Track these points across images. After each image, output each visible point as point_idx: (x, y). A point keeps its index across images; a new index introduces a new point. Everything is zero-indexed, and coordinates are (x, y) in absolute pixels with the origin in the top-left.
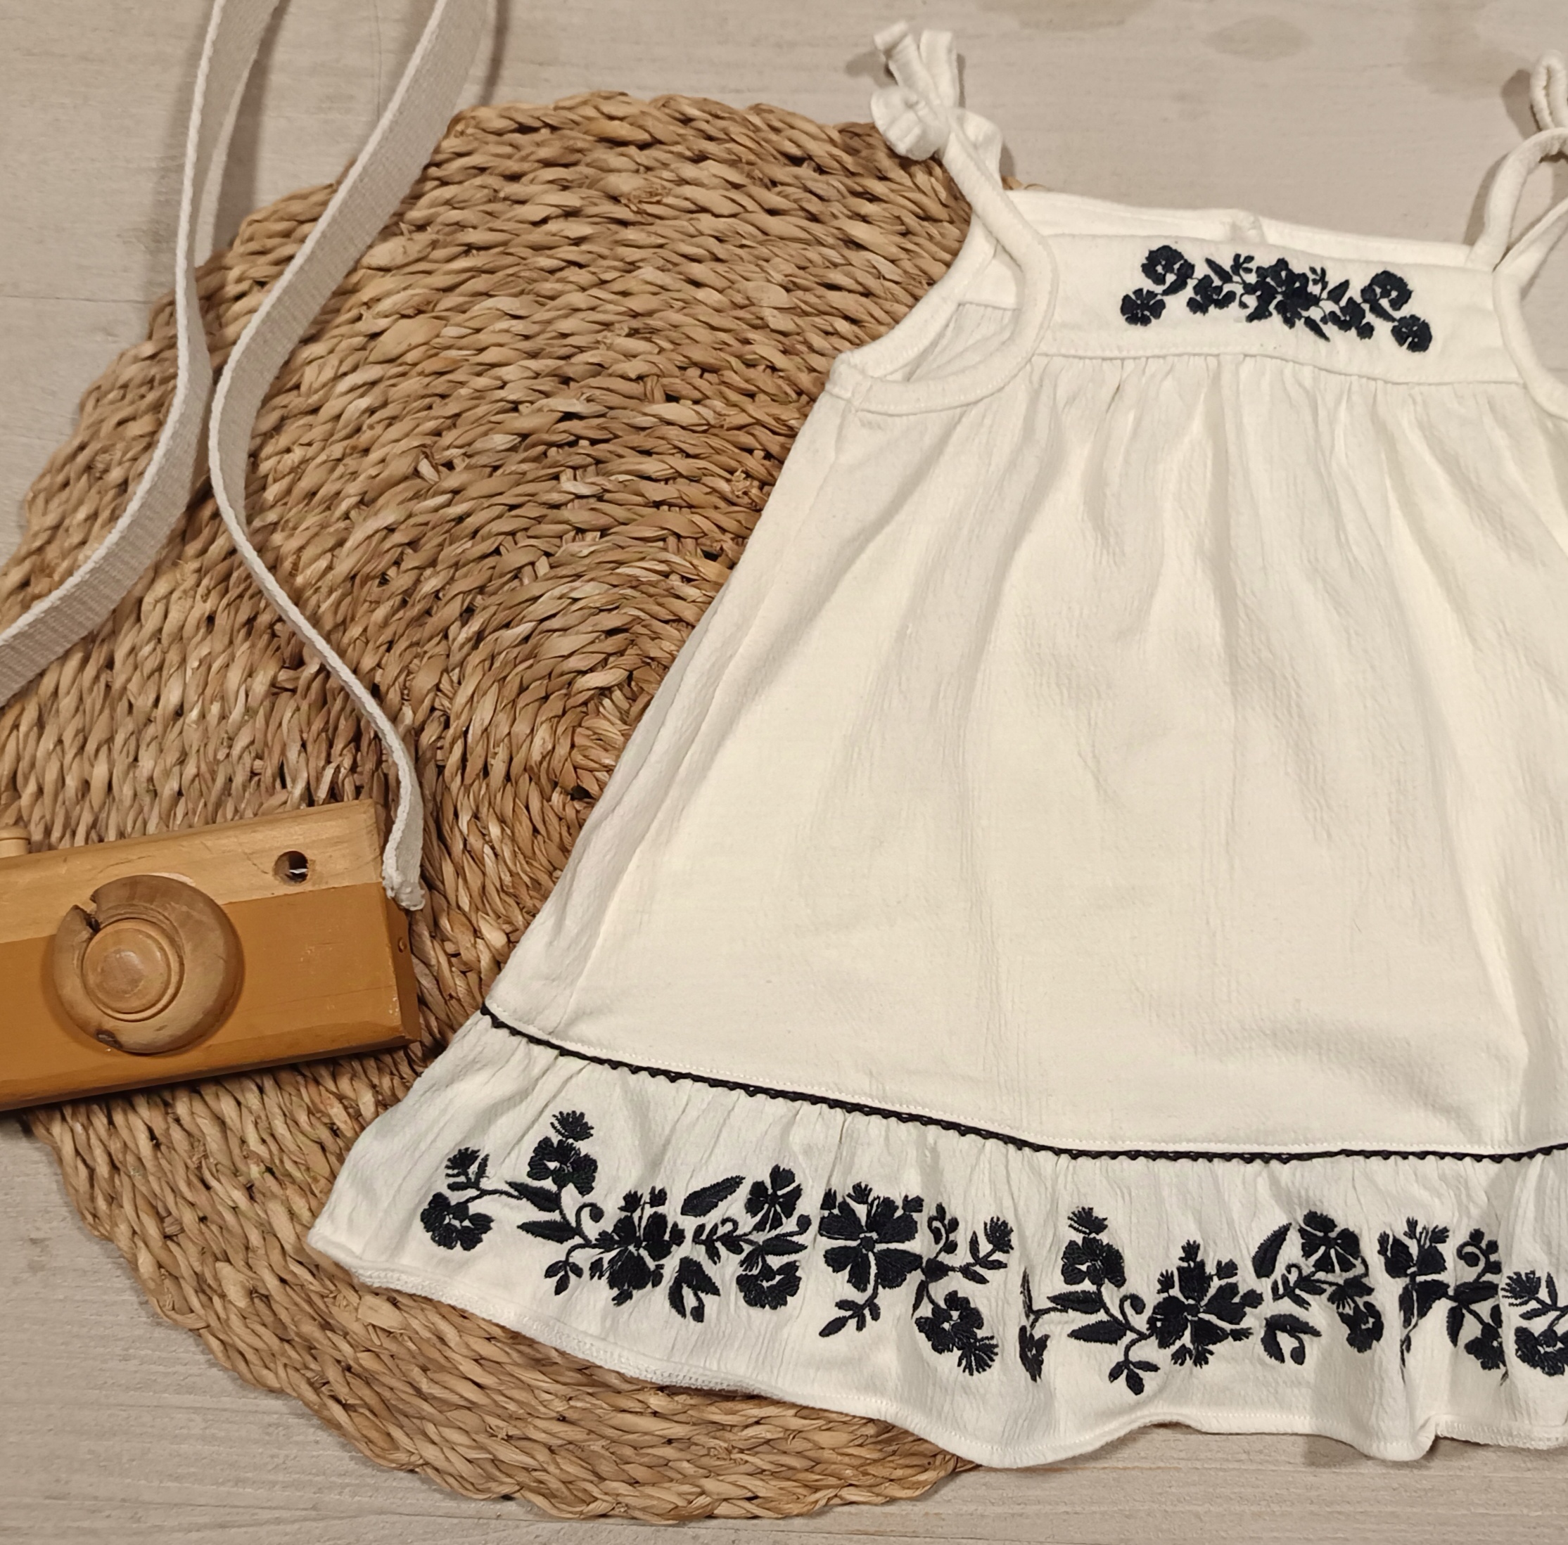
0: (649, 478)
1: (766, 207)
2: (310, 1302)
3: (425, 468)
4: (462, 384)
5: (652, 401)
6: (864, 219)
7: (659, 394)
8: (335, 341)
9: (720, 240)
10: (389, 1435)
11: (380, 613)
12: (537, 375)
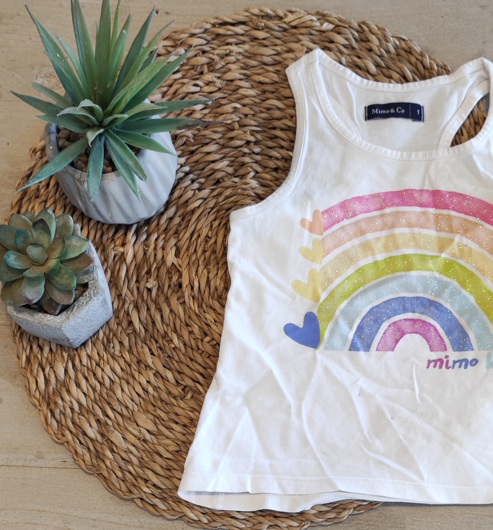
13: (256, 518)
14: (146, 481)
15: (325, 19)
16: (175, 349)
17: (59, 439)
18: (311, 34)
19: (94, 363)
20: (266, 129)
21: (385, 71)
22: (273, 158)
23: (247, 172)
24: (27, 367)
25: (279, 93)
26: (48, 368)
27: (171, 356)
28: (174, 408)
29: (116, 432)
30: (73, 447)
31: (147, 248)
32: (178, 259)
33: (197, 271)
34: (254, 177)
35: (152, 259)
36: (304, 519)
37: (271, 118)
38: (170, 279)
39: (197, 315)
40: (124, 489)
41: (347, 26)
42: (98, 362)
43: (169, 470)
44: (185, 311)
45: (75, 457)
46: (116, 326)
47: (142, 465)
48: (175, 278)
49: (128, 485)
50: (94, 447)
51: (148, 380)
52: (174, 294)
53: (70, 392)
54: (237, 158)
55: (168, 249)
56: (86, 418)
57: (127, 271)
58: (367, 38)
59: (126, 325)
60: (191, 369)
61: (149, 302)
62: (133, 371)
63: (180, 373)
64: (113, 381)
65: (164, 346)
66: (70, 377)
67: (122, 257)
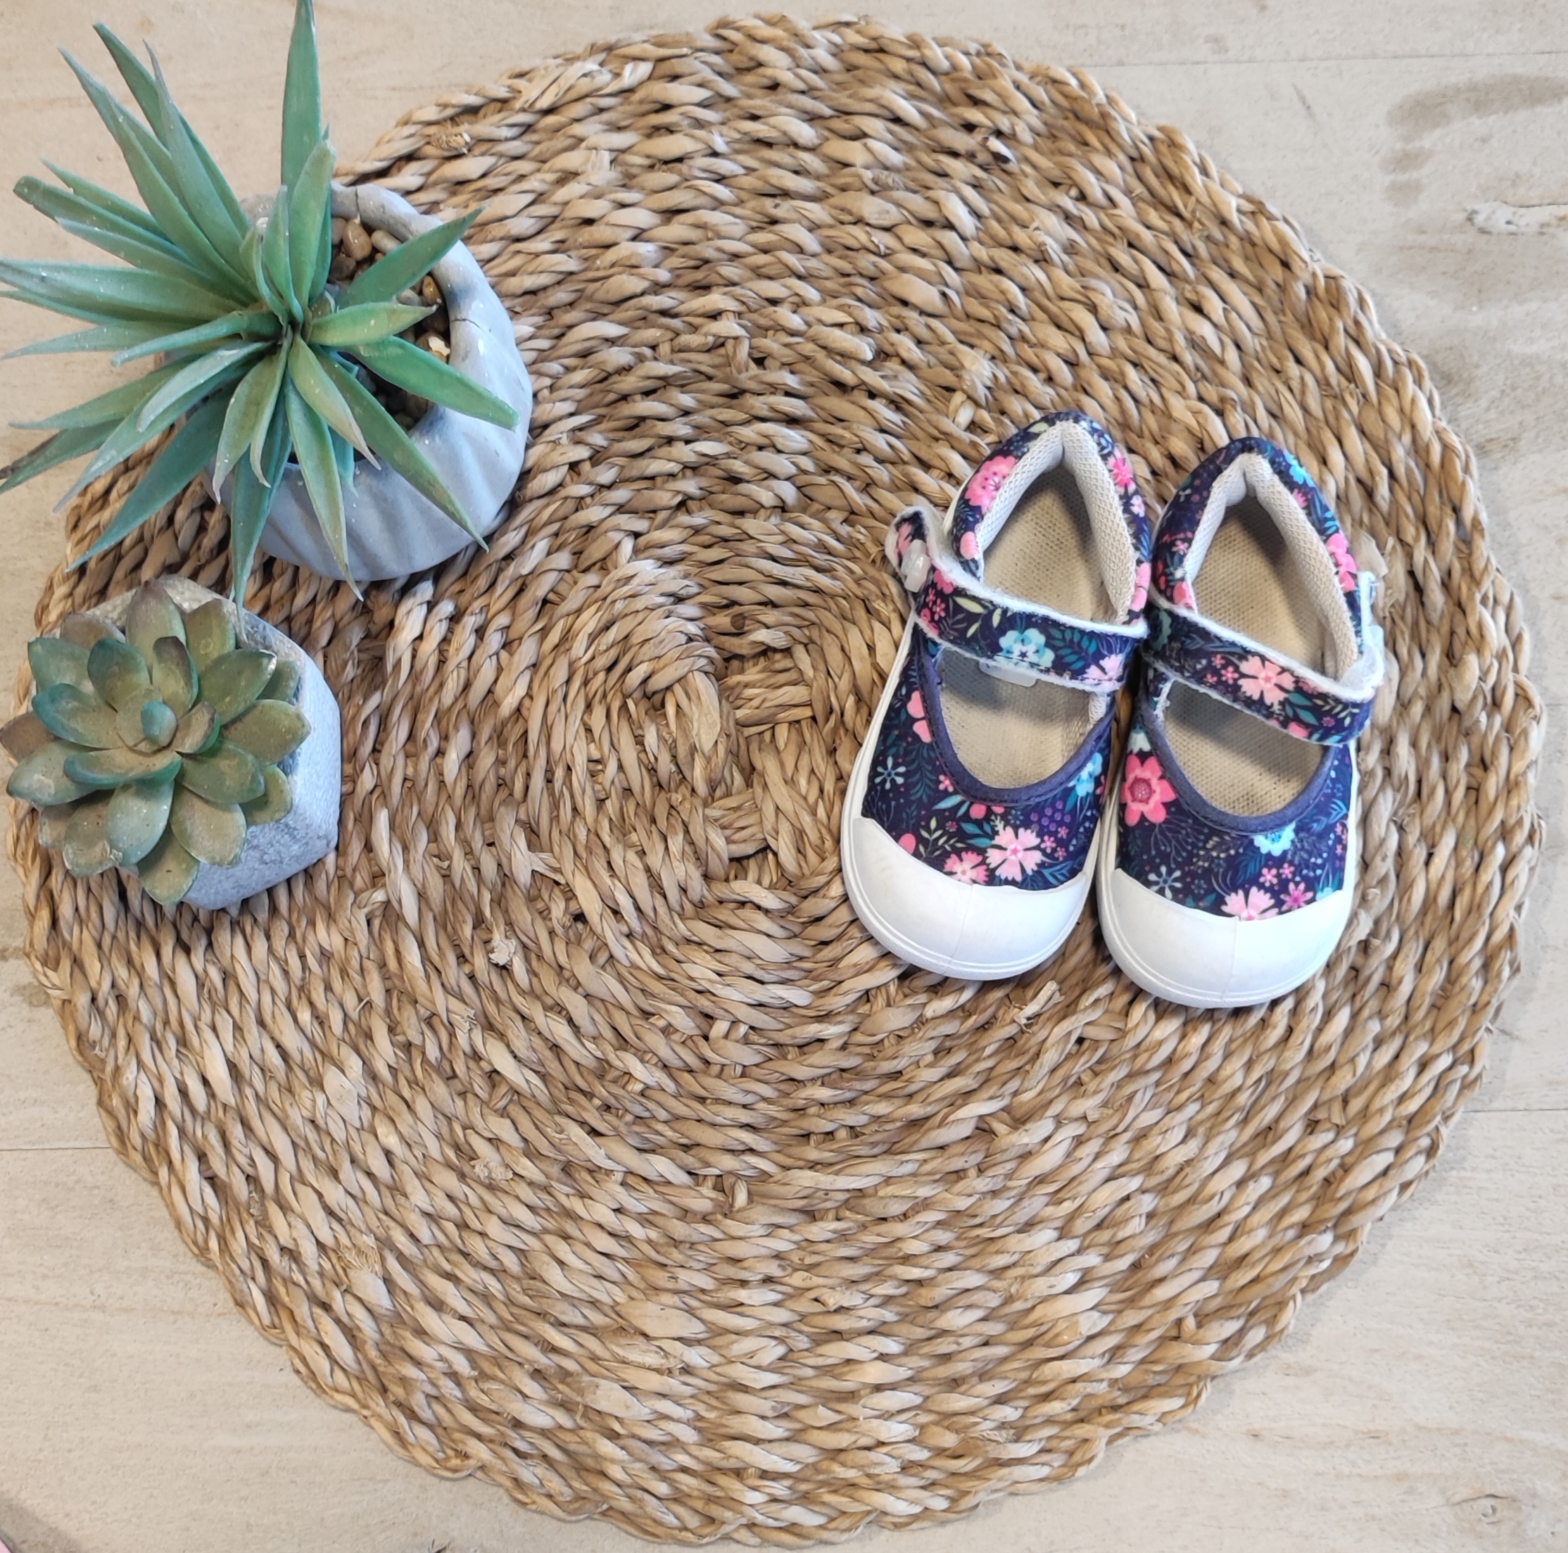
0: (570, 1021)
1: (272, 1166)
2: (1416, 624)
3: (741, 1198)
4: (650, 1242)
5: (511, 1088)
6: (205, 1082)
7: (503, 1089)
8: (718, 1370)
9: (334, 1174)
10: (1442, 465)
11: (882, 1108)
12: (583, 1196)
13: (1067, 1433)
14: (738, 1473)
15: (618, 56)
16: (648, 1092)
17: (455, 1471)
18: (601, 110)
19: (451, 1228)
20: (602, 411)
21: (839, 124)
22: (659, 480)
23: (611, 545)
24: (276, 1321)
25: (590, 299)
26: (337, 1294)
27: (647, 1114)
28: (718, 1245)
29: (602, 1382)
30: (504, 1473)
31: (446, 864)
32: (543, 855)
33: (609, 863)
34: (637, 552)
35: (472, 885)
36: (1192, 1379)
37: (603, 375)
38: (545, 914)
39: (660, 978)
40: (693, 1521)
41: (685, 51)
42: (459, 1221)
43: (786, 1416)
44: (621, 980)
45: (521, 1497)
46: (460, 1103)
47: (711, 1435)
48: (558, 910)
49: (699, 1505)
50: (559, 1447)
51: (616, 1206)
52: (572, 950)
53: (425, 1333)
54: (566, 518)
55: (505, 838)
56: (502, 1382)
57: (422, 944)
58: (751, 59)
59: (487, 1088)
60: (713, 1125)
61: (518, 1000)
62: (563, 1200)
63: (686, 1148)
64: (522, 1251)
65: (616, 1098)
66: (405, 1293)
67: (390, 914)
